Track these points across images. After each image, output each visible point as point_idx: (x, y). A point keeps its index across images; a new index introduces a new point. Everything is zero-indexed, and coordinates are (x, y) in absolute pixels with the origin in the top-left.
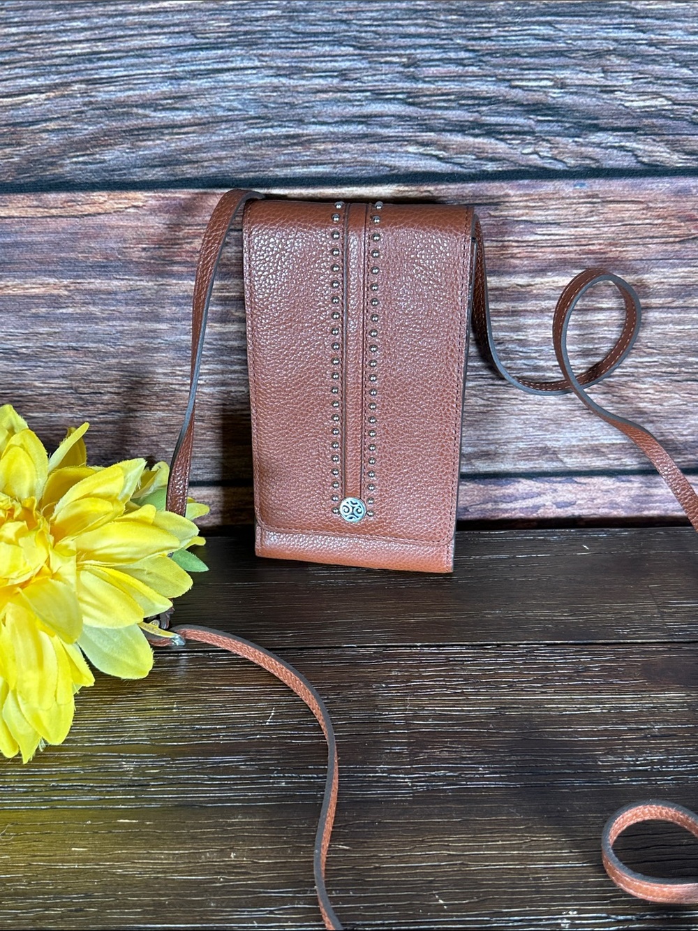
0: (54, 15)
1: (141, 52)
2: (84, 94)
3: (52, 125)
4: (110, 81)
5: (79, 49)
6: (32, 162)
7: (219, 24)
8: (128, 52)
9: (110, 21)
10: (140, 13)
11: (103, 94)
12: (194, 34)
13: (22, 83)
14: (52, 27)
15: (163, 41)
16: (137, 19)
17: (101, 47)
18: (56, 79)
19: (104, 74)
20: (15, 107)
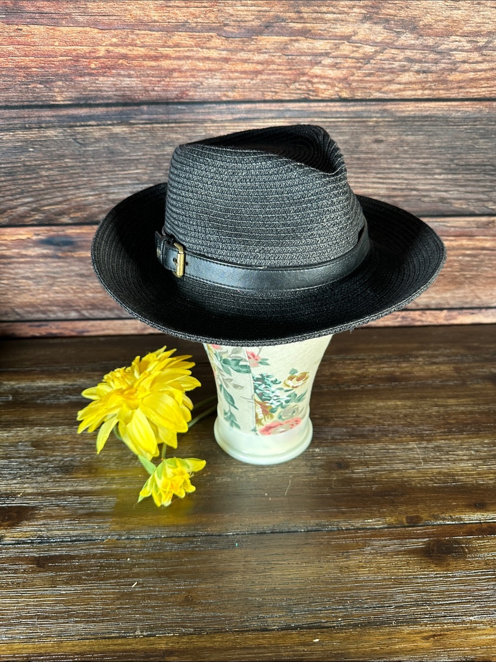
0: (97, 174)
1: (123, 185)
2: (106, 197)
3: (96, 206)
4: (113, 193)
5: (105, 184)
6: (90, 216)
7: (146, 177)
8: (119, 185)
9: (114, 177)
10: (122, 174)
11: (111, 197)
12: (138, 180)
13: (87, 194)
14: (97, 178)
15: (129, 182)
16: (121, 176)
17: (111, 184)
18: (97, 192)
19: (112, 191)
20: (85, 200)
